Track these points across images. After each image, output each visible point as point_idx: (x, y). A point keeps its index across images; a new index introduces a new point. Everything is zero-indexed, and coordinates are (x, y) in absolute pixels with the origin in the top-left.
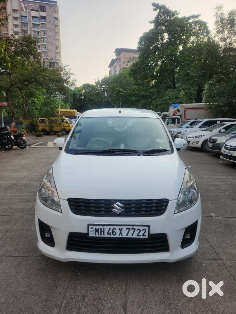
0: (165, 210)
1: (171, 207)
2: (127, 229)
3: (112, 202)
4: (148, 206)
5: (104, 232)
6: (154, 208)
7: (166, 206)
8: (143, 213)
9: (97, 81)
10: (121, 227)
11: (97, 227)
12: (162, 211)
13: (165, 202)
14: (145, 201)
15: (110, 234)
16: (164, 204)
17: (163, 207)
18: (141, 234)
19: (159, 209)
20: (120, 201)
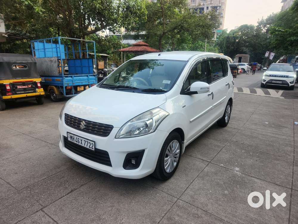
0: (109, 133)
1: (114, 132)
2: (84, 141)
3: (81, 120)
4: (99, 128)
5: (74, 139)
6: (102, 130)
7: (111, 131)
8: (95, 132)
9: (260, 20)
10: (82, 139)
11: (71, 135)
12: (107, 134)
13: (110, 127)
14: (98, 124)
15: (77, 142)
16: (109, 129)
17: (108, 131)
18: (91, 146)
19: (106, 131)
20: (85, 120)
